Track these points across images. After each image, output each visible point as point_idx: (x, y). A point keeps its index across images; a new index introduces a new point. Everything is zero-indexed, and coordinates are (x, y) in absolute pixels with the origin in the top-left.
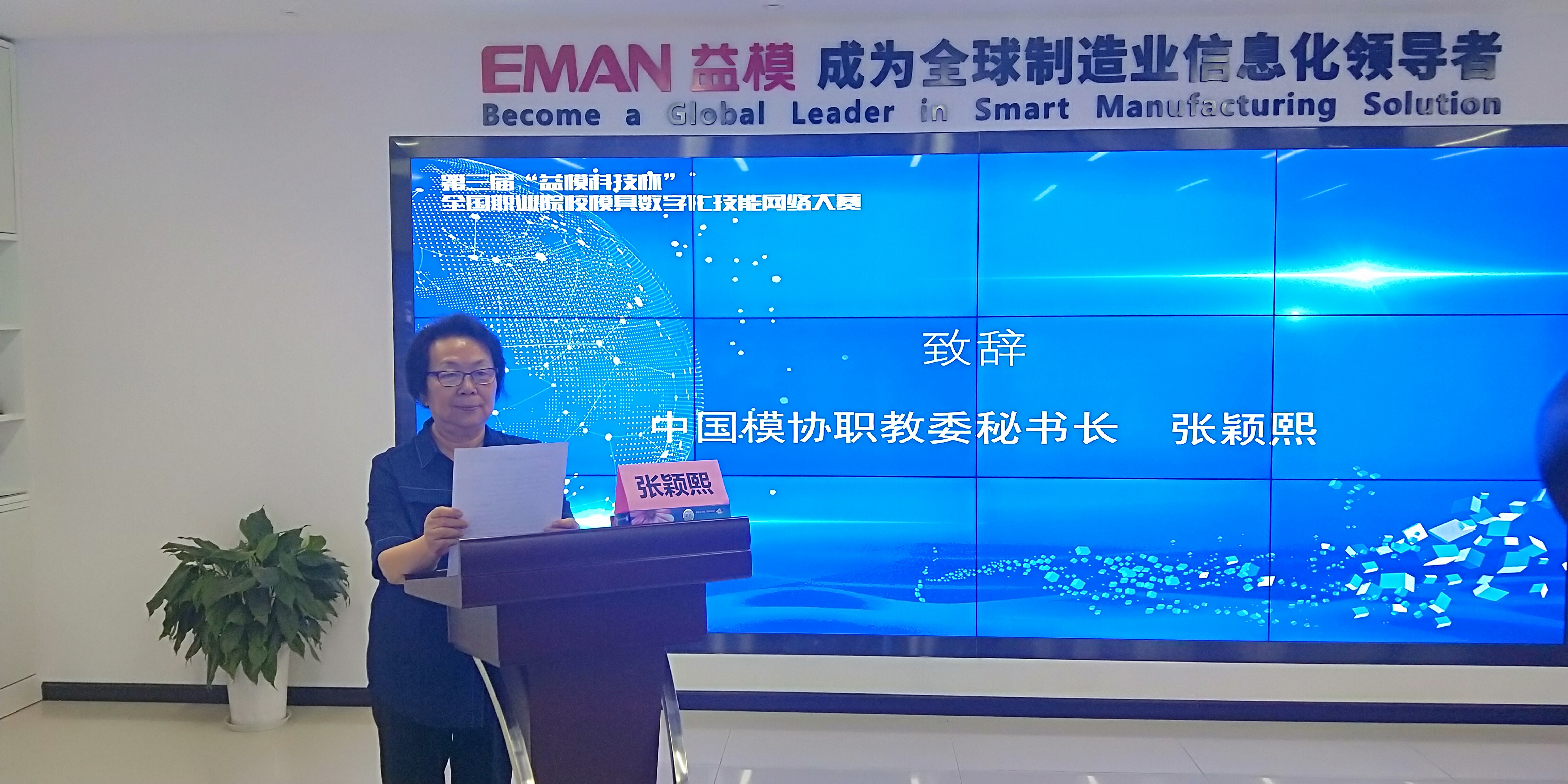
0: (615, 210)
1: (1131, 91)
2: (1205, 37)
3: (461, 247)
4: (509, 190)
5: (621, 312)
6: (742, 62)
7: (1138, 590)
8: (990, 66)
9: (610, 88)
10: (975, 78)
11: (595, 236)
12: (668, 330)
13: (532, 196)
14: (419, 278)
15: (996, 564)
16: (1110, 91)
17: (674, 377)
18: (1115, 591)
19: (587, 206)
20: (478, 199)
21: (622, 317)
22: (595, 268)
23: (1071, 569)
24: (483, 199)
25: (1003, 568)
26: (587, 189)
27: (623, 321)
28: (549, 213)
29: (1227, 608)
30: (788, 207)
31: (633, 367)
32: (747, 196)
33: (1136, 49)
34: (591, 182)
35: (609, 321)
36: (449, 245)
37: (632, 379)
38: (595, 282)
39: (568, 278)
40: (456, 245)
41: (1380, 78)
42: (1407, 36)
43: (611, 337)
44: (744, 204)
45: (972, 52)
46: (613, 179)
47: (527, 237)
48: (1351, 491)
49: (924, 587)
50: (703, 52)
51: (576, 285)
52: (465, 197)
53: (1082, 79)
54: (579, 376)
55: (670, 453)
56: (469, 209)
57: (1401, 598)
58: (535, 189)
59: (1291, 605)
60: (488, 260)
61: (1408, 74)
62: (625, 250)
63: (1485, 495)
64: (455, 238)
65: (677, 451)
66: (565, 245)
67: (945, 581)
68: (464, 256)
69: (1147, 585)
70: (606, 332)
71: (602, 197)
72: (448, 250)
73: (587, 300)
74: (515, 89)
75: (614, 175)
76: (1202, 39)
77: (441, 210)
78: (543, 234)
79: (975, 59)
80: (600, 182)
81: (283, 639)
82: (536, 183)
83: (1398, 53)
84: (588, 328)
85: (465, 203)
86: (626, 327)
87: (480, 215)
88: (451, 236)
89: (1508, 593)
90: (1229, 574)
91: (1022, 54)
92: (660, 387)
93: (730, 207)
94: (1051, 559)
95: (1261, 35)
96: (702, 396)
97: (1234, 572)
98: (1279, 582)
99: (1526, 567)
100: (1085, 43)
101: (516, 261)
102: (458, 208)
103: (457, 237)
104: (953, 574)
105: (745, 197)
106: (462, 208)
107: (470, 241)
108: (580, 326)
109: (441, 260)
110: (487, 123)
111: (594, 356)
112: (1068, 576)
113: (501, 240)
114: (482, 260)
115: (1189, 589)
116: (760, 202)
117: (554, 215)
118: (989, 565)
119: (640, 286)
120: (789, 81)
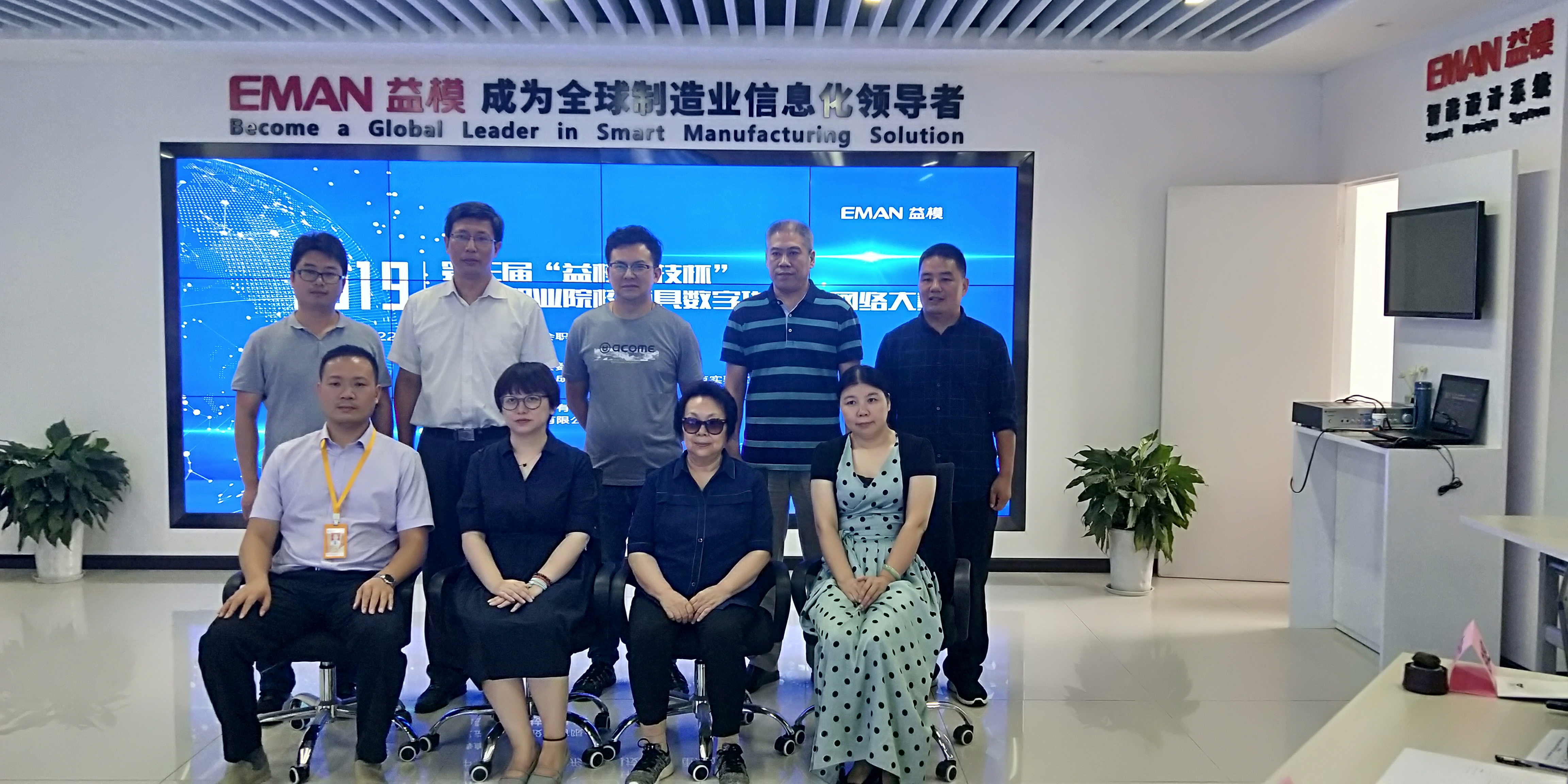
1: (709, 122)
2: (760, 85)
3: (214, 225)
6: (425, 91)
8: (607, 101)
10: (597, 109)
11: (316, 218)
14: (182, 248)
16: (694, 121)
33: (711, 91)
36: (205, 223)
40: (210, 223)
41: (881, 117)
42: (900, 87)
45: (594, 90)
47: (264, 218)
50: (396, 84)
53: (673, 112)
60: (235, 235)
61: (901, 114)
64: (209, 218)
66: (294, 224)
68: (216, 232)
72: (204, 227)
76: (757, 86)
78: (276, 216)
79: (597, 95)
81: (76, 516)
83: (893, 99)
87: (228, 201)
88: (207, 217)
91: (631, 92)
95: (799, 84)
100: (674, 85)
101: (256, 236)
103: (211, 218)
107: (221, 220)
109: (199, 235)
110: (233, 132)
113: (245, 220)
114: (230, 235)
117: (285, 202)
120: (462, 107)
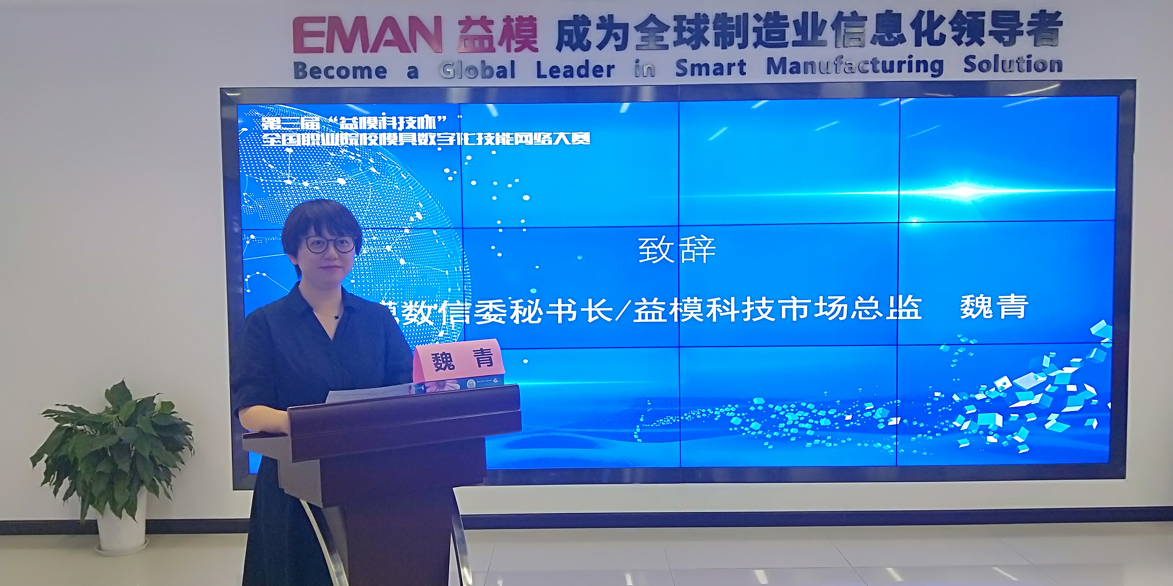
0: (399, 144)
1: (792, 54)
2: (847, 14)
3: (278, 174)
4: (316, 129)
5: (405, 223)
6: (497, 31)
7: (800, 429)
8: (687, 35)
9: (394, 50)
10: (676, 44)
11: (384, 164)
12: (441, 237)
13: (334, 134)
14: (245, 199)
15: (695, 412)
16: (776, 54)
17: (447, 274)
18: (783, 430)
19: (378, 142)
20: (291, 136)
21: (406, 227)
22: (384, 189)
23: (751, 414)
24: (295, 136)
25: (699, 415)
26: (377, 128)
27: (407, 231)
28: (348, 147)
29: (866, 442)
30: (534, 142)
31: (415, 266)
32: (502, 133)
33: (796, 22)
34: (380, 123)
35: (396, 231)
36: (268, 173)
37: (414, 276)
38: (384, 201)
39: (363, 198)
40: (274, 172)
41: (975, 45)
42: (995, 13)
43: (398, 243)
44: (501, 140)
45: (673, 24)
46: (398, 120)
47: (330, 166)
48: (956, 353)
49: (641, 430)
50: (467, 23)
51: (369, 203)
52: (281, 135)
53: (756, 45)
54: (373, 274)
55: (445, 332)
56: (284, 144)
57: (993, 431)
58: (336, 128)
59: (912, 438)
60: (300, 184)
61: (996, 41)
62: (408, 175)
63: (1053, 354)
64: (273, 167)
65: (451, 331)
66: (361, 172)
67: (657, 425)
68: (280, 181)
69: (807, 426)
70: (393, 239)
71: (389, 134)
72: (268, 176)
73: (378, 215)
74: (320, 50)
75: (398, 118)
76: (844, 15)
77: (262, 145)
78: (342, 164)
79: (676, 29)
80: (387, 123)
81: (142, 483)
82: (337, 123)
83: (988, 26)
84: (380, 236)
85: (281, 140)
86: (409, 236)
87: (293, 149)
88: (270, 165)
89: (1069, 426)
90: (867, 416)
91: (711, 26)
92: (437, 282)
93: (489, 142)
94: (735, 408)
95: (889, 12)
96: (470, 288)
97: (871, 415)
98: (904, 421)
99: (1082, 406)
100: (757, 17)
101: (322, 184)
102: (275, 143)
103: (275, 166)
104: (662, 420)
105: (501, 134)
106: (278, 143)
107: (285, 169)
108: (373, 235)
109: (263, 184)
110: (297, 77)
111: (384, 258)
112: (748, 420)
113: (310, 168)
114: (295, 184)
115: (837, 428)
116: (513, 138)
117: (351, 148)
118: (689, 413)
119: (420, 204)
120: (534, 45)
